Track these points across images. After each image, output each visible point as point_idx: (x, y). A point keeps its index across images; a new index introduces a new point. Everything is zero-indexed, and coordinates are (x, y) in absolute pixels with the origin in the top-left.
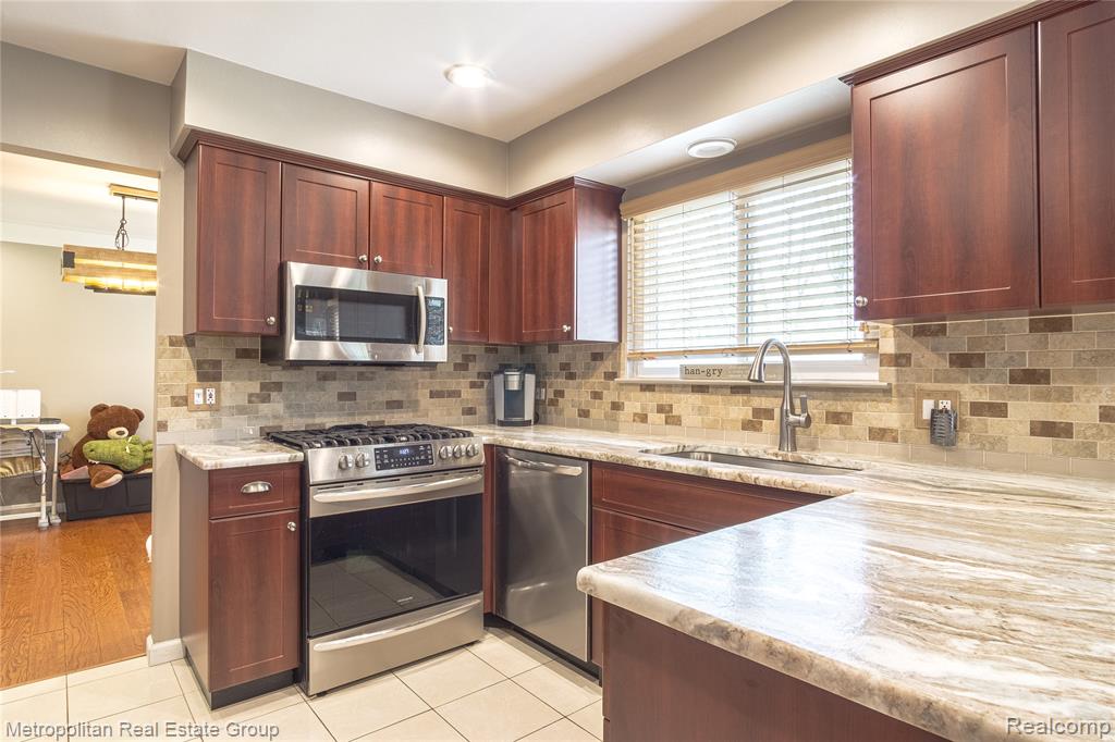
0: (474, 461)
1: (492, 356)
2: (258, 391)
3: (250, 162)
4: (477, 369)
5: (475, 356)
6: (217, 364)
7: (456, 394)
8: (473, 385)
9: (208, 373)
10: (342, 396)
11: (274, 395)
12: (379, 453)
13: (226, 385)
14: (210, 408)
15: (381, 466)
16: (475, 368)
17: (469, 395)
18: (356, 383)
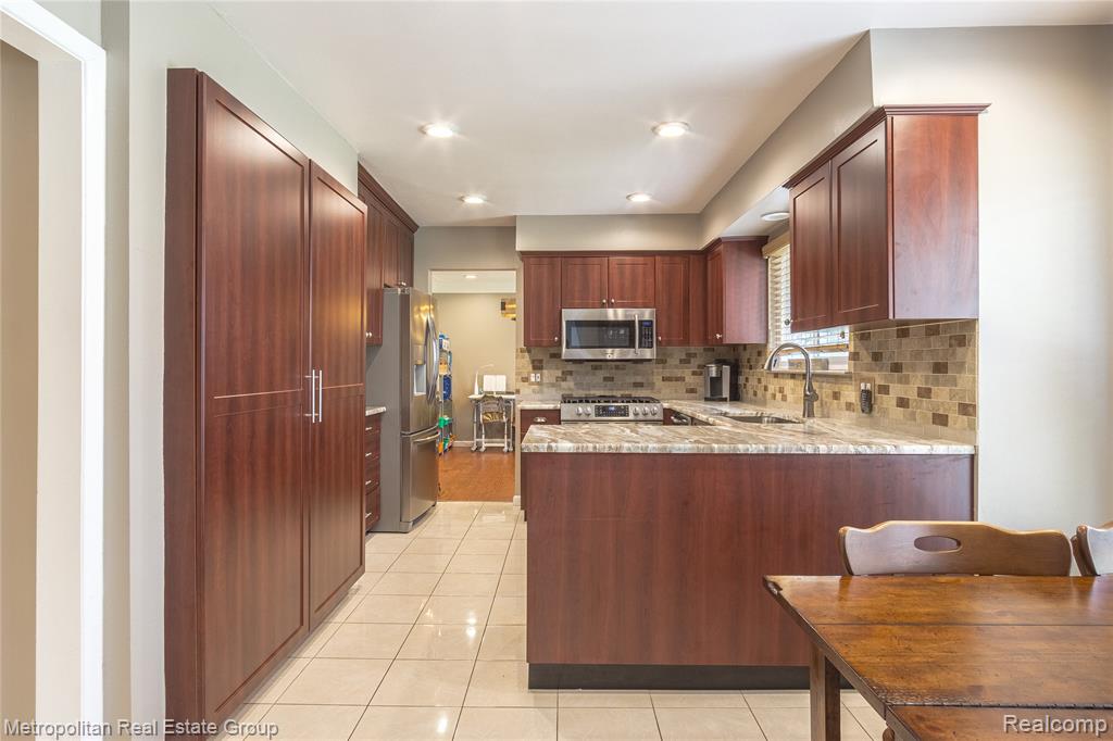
0: (656, 417)
1: (709, 353)
2: (560, 375)
3: (546, 261)
4: (697, 363)
5: (695, 354)
6: (541, 361)
7: (682, 379)
8: (694, 373)
9: (537, 366)
10: (605, 379)
11: (569, 377)
12: (598, 408)
13: (545, 372)
14: (538, 383)
15: (598, 415)
16: (695, 362)
17: (690, 380)
18: (614, 371)
